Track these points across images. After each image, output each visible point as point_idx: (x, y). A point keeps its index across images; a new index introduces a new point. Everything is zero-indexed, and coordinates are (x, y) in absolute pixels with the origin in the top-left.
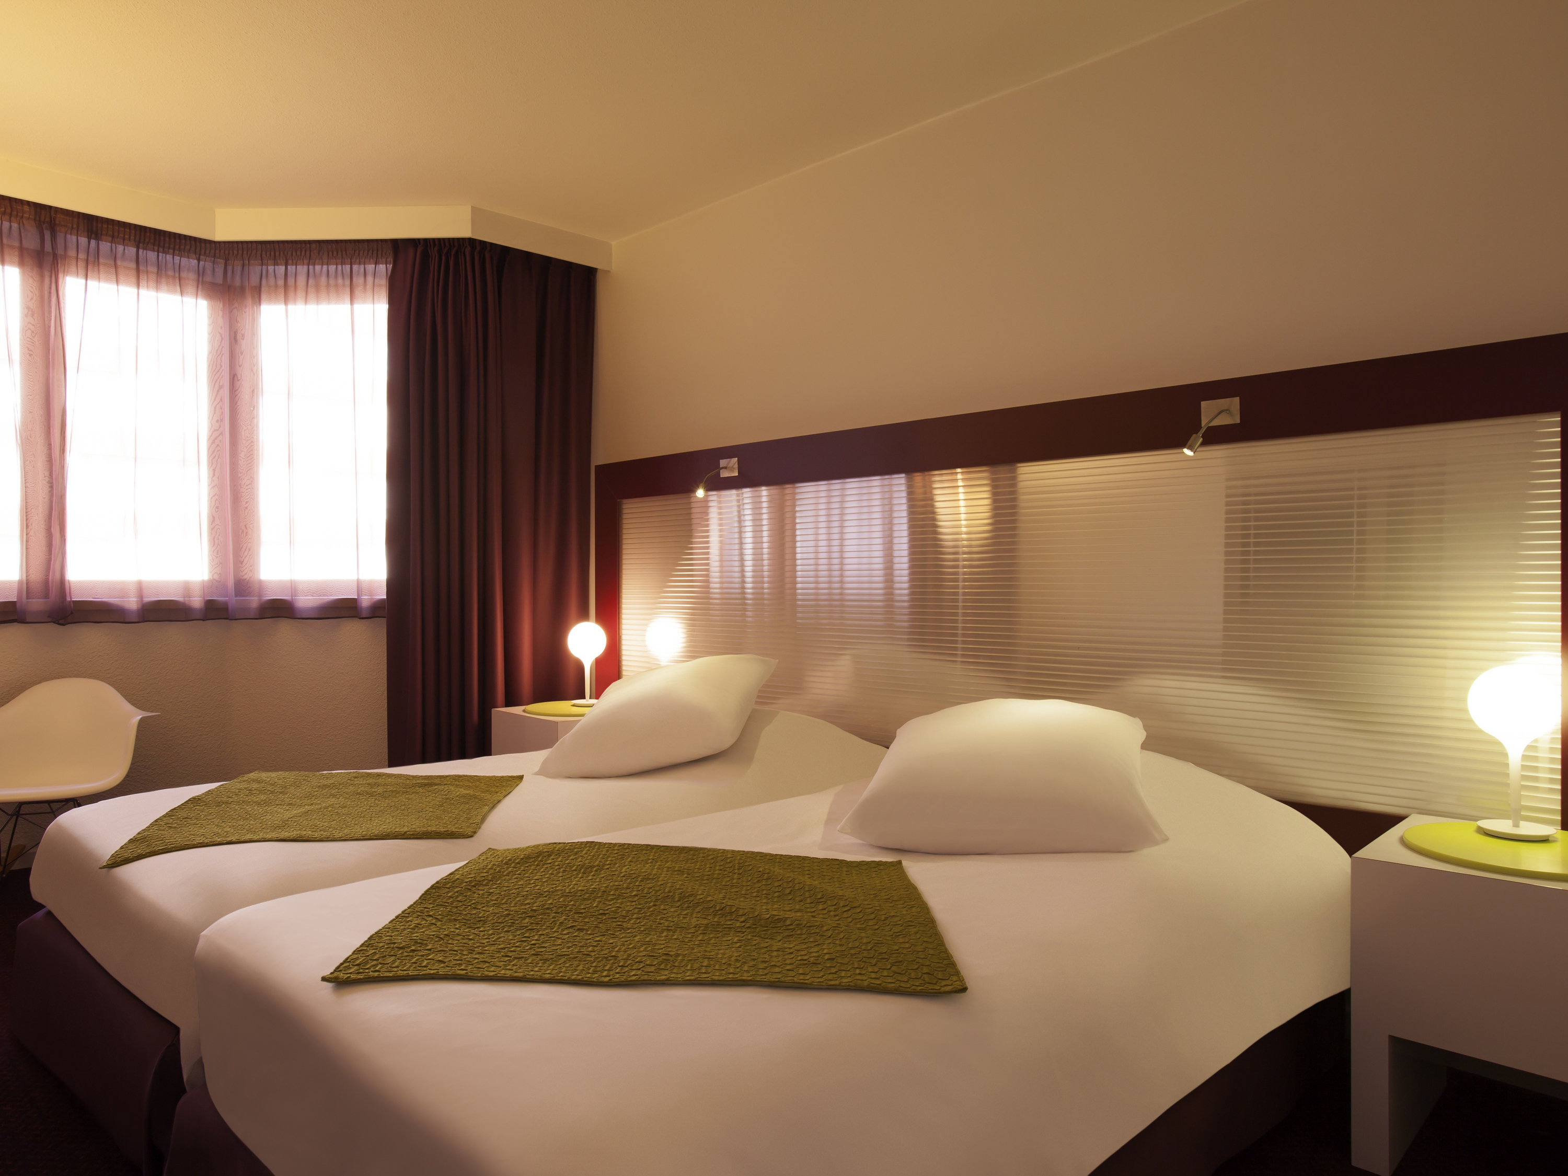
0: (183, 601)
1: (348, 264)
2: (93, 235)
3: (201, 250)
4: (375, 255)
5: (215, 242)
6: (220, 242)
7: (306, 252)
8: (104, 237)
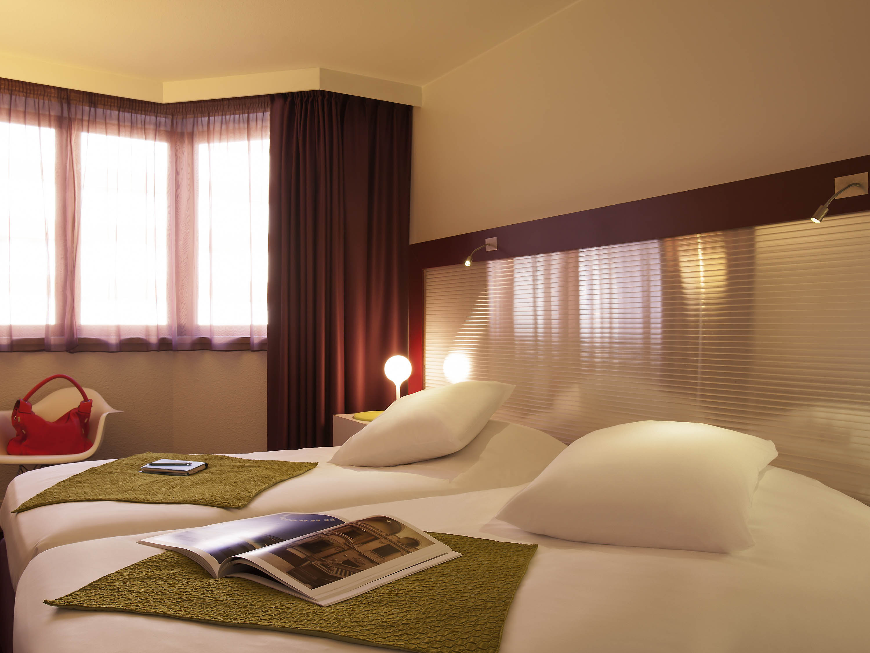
0: (145, 338)
1: (247, 114)
2: (93, 105)
3: (158, 110)
4: (263, 106)
5: (163, 105)
6: (166, 104)
7: (220, 106)
8: (99, 106)
